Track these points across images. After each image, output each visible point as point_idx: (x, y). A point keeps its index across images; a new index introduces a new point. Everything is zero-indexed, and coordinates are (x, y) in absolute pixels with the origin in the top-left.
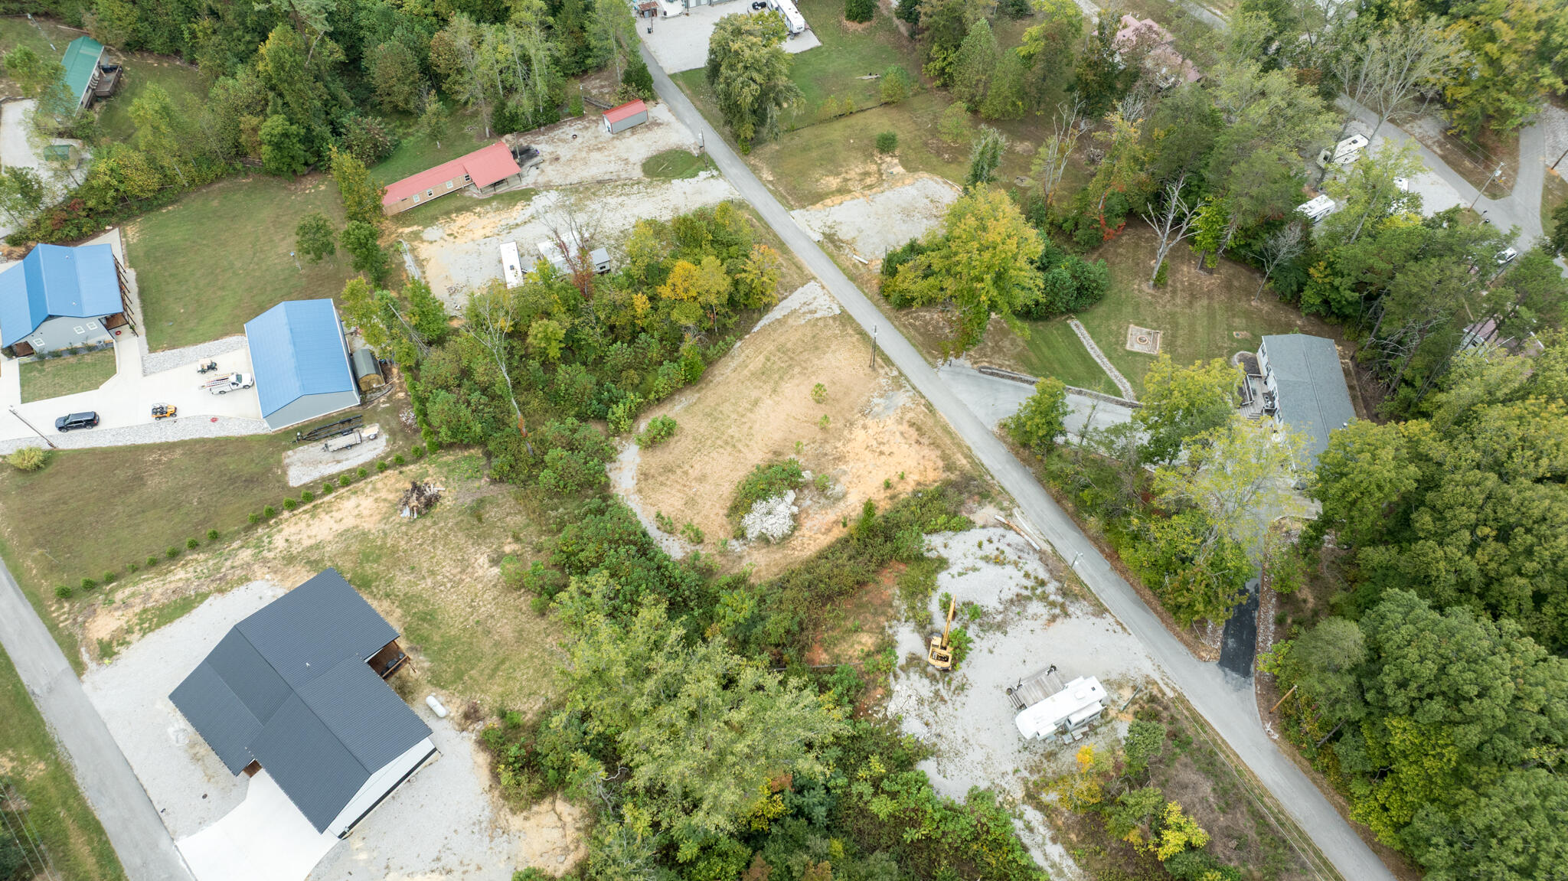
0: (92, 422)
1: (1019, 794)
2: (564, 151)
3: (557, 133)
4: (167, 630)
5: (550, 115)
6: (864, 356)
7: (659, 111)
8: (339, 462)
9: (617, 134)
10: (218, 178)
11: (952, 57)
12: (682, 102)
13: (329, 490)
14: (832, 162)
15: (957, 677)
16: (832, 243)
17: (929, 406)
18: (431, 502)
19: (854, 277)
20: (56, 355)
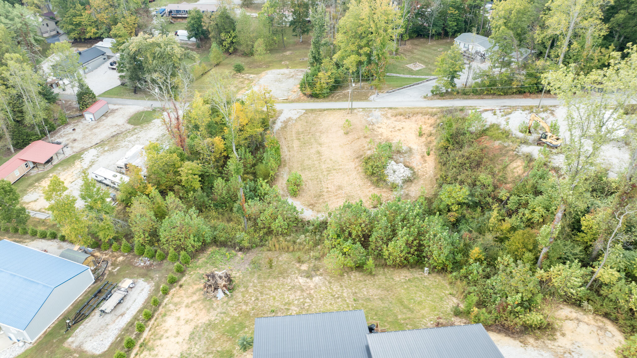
2: (75, 136)
3: (61, 133)
6: (339, 114)
7: (111, 106)
8: (122, 315)
9: (98, 119)
11: (234, 34)
12: (117, 100)
13: (141, 329)
19: (290, 102)
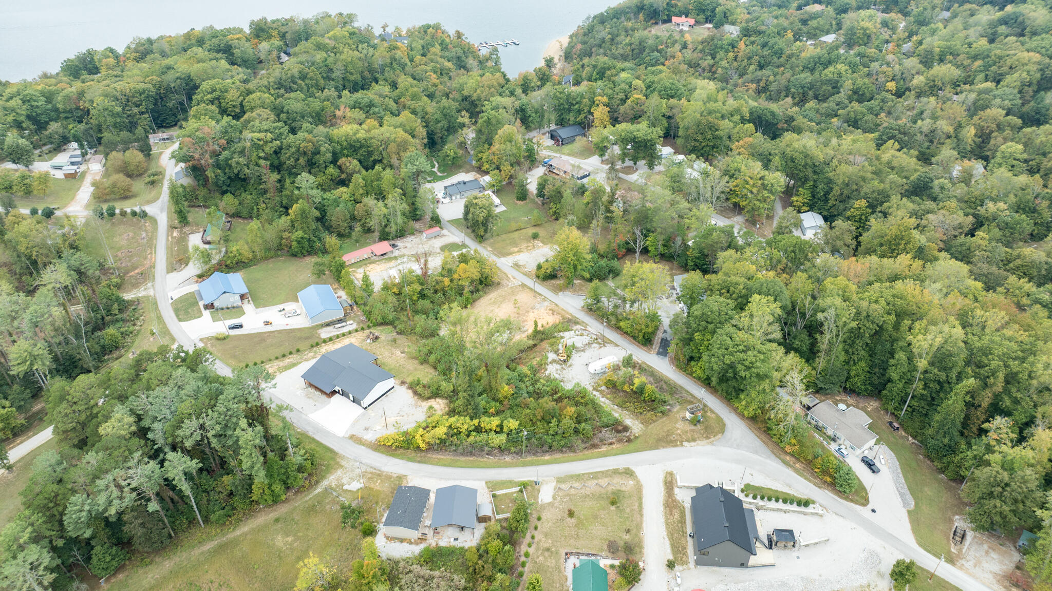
0: (241, 326)
1: (591, 389)
2: (408, 245)
3: (405, 240)
4: (289, 371)
5: (401, 234)
6: (532, 294)
7: (445, 232)
8: (339, 331)
9: (429, 239)
10: (272, 257)
11: (558, 206)
12: (453, 229)
13: (338, 338)
14: (515, 244)
15: (569, 363)
16: (516, 266)
17: (556, 305)
18: (377, 338)
19: (526, 274)
20: (222, 309)
